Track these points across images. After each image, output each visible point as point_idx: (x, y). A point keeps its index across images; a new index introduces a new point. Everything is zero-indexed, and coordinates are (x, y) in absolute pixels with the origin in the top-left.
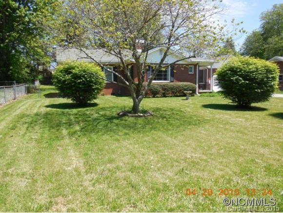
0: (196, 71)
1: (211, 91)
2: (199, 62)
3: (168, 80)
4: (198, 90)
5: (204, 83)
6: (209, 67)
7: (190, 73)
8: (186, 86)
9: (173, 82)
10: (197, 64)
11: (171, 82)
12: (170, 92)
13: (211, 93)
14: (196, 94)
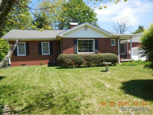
0: (118, 43)
1: (131, 60)
2: (120, 36)
3: (93, 52)
4: (120, 60)
5: (125, 54)
6: (129, 41)
7: (112, 45)
8: (108, 56)
9: (97, 53)
10: (119, 37)
11: (96, 53)
12: (93, 62)
13: (131, 61)
14: (118, 63)
